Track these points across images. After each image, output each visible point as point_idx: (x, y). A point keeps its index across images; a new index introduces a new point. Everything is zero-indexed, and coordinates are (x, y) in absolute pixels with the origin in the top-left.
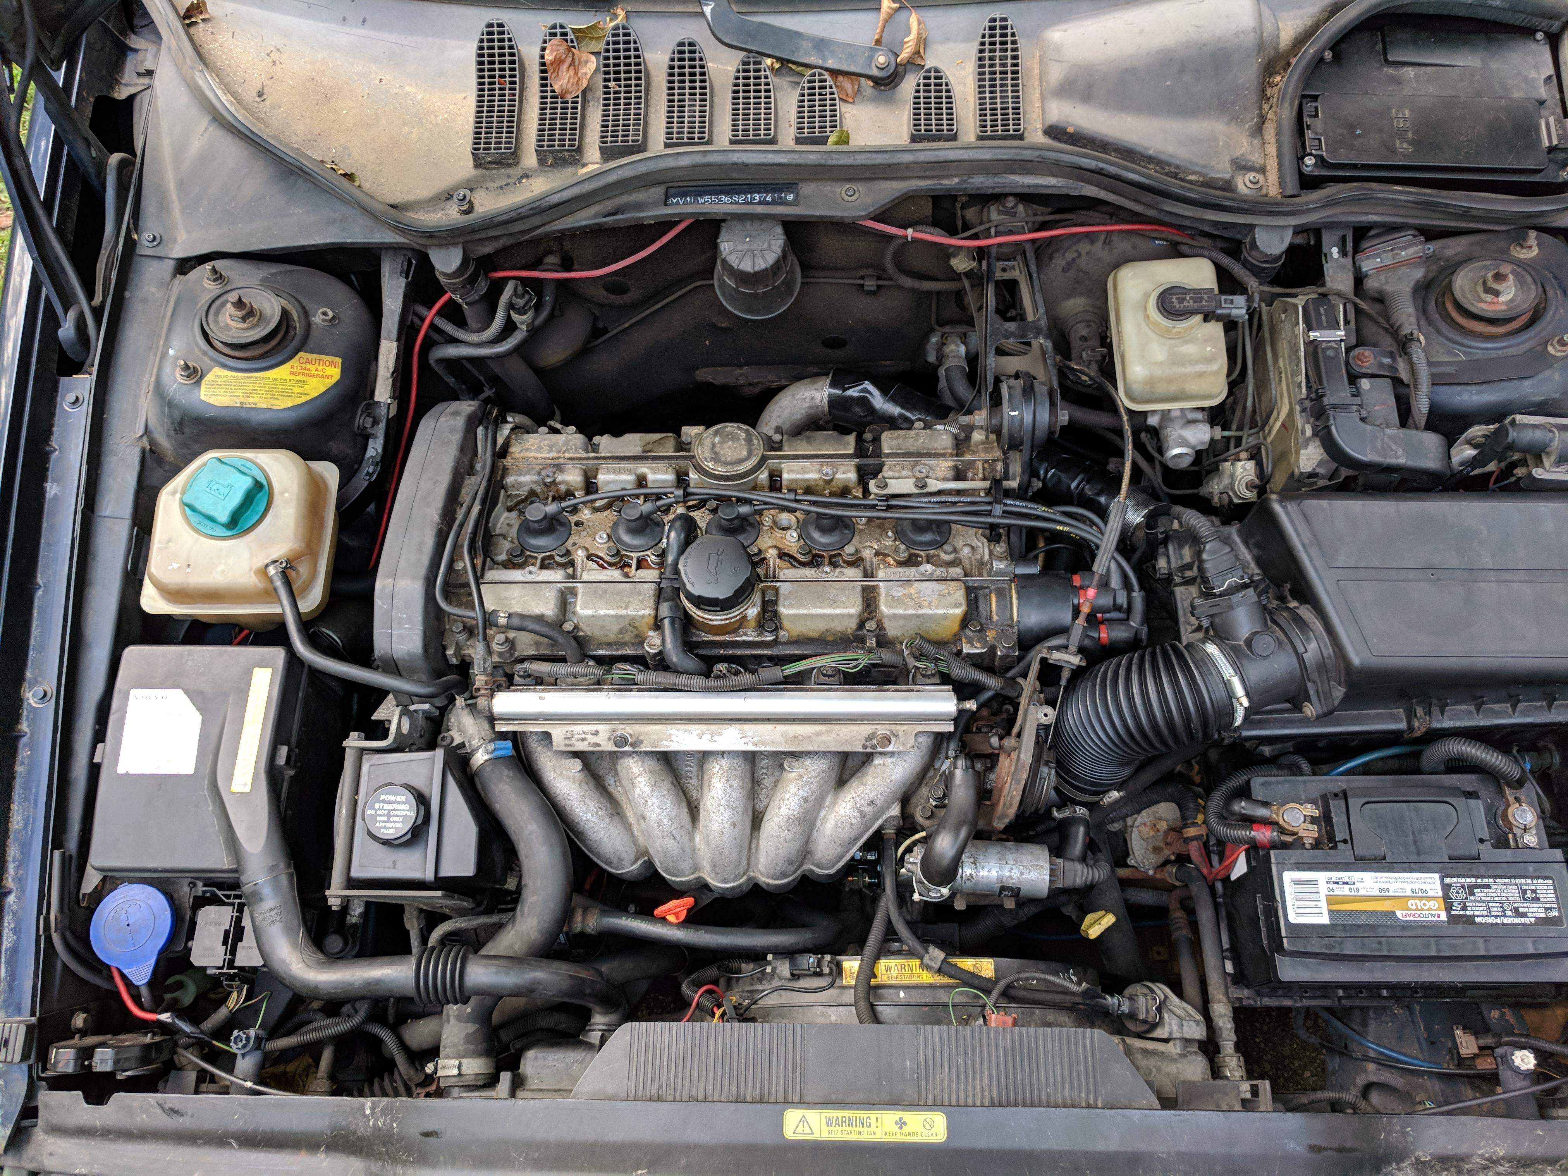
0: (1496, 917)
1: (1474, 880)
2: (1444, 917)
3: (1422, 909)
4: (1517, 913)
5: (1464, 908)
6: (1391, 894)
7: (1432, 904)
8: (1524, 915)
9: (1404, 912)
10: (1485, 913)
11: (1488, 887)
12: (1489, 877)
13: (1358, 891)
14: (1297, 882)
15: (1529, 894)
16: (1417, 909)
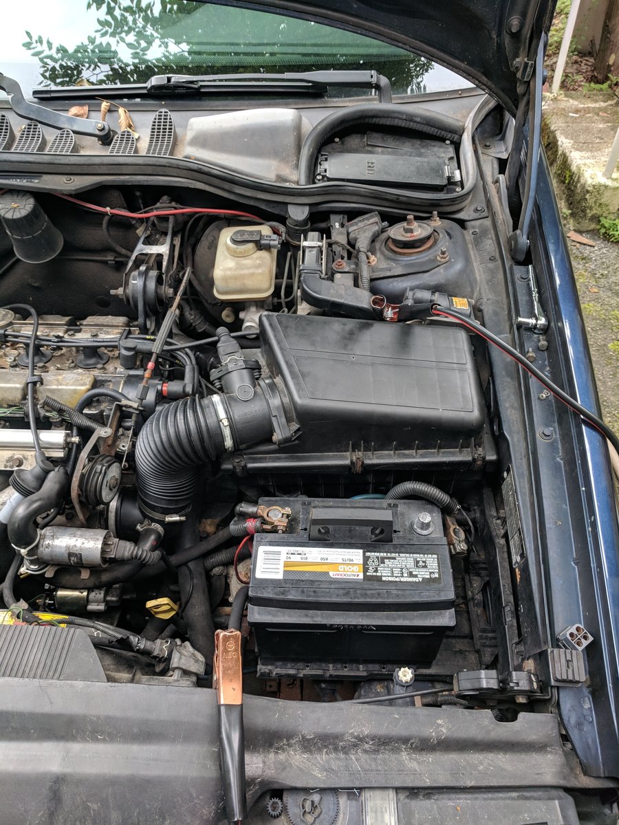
0: (396, 577)
1: (385, 554)
2: (361, 576)
3: (348, 571)
4: (411, 575)
5: (376, 571)
6: (328, 561)
7: (355, 568)
8: (416, 576)
9: (335, 573)
10: (390, 575)
11: (394, 558)
12: (395, 553)
13: (307, 559)
14: (266, 553)
15: (421, 563)
16: (344, 571)
